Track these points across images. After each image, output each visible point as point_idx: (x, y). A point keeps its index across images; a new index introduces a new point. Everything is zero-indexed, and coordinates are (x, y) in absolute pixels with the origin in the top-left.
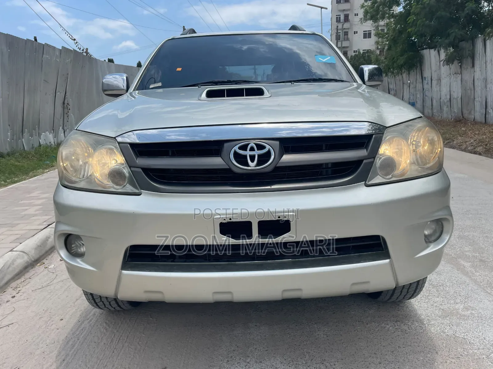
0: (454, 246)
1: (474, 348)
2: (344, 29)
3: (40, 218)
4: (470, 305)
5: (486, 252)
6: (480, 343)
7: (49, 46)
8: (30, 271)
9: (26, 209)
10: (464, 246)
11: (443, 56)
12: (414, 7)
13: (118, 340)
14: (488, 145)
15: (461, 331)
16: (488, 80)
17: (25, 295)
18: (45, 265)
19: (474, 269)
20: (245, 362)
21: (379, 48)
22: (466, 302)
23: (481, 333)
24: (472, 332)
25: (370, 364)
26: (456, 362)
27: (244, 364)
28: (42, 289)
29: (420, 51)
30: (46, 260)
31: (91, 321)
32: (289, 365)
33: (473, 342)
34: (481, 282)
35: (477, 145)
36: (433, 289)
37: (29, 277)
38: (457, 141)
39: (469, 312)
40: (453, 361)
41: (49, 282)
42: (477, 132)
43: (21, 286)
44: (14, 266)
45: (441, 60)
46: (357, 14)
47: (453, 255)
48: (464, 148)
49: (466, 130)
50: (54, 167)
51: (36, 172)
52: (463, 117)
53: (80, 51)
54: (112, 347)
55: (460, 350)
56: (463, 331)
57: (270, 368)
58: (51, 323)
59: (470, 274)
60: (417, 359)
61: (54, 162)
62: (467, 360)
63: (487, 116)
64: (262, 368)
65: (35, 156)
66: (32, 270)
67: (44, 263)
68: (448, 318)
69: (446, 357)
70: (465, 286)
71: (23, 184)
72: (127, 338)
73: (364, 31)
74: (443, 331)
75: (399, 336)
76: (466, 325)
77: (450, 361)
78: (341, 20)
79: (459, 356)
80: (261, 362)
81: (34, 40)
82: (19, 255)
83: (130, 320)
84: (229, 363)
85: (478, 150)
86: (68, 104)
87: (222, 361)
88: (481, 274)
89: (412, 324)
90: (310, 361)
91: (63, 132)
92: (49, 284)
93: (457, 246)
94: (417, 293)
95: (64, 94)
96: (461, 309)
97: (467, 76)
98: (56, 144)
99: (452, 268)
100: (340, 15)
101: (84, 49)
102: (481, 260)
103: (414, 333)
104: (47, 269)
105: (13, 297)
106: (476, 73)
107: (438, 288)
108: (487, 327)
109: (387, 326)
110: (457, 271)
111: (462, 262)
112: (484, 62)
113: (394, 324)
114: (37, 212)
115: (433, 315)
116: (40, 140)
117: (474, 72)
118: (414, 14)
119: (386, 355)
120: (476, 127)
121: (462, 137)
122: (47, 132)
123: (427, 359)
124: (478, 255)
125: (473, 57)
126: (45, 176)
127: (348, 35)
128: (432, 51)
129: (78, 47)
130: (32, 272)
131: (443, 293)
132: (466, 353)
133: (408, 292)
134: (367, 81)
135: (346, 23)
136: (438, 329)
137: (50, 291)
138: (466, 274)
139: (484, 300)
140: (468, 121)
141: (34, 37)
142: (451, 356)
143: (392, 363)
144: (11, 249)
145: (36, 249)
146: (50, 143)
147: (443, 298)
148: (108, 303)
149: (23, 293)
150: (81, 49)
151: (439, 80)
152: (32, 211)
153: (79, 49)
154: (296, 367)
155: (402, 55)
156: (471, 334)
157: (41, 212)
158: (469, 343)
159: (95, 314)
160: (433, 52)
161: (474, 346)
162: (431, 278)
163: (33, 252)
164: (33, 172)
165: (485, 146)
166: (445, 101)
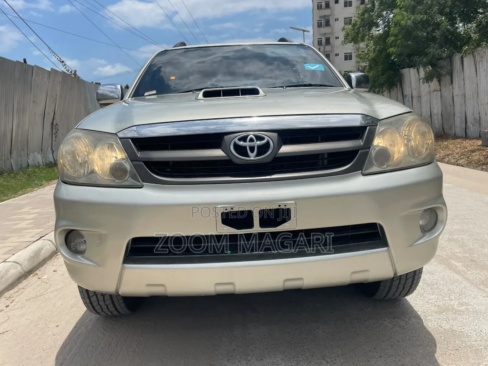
0: (445, 248)
1: (472, 340)
2: (326, 51)
3: (31, 231)
4: (464, 301)
5: (476, 253)
6: (477, 335)
7: (38, 68)
8: (23, 281)
9: (18, 224)
10: (454, 248)
11: (422, 74)
12: (392, 29)
13: (116, 343)
14: (470, 157)
15: (458, 325)
16: (467, 96)
17: (19, 304)
18: (38, 276)
19: (465, 268)
20: (246, 360)
21: (360, 69)
22: (460, 298)
23: (478, 326)
24: (468, 326)
25: (370, 358)
26: (455, 354)
27: (245, 362)
28: (36, 298)
29: (400, 70)
30: (40, 271)
31: (87, 326)
32: (290, 361)
33: (470, 334)
34: (474, 280)
35: (459, 158)
36: (427, 287)
37: (22, 287)
38: (440, 154)
39: (464, 308)
40: (452, 353)
41: (43, 292)
42: (459, 146)
43: (15, 295)
44: (7, 276)
45: (420, 78)
46: (338, 37)
47: (444, 256)
48: (447, 161)
49: (447, 144)
50: (43, 185)
51: (25, 191)
52: (444, 132)
53: (68, 73)
54: (110, 350)
55: (458, 342)
56: (460, 325)
57: (271, 365)
58: (47, 330)
59: (462, 273)
60: (417, 352)
61: (43, 181)
62: (466, 351)
63: (467, 131)
64: (264, 365)
65: (23, 176)
66: (25, 280)
67: (37, 274)
68: (444, 313)
69: (445, 349)
70: (458, 284)
71: (13, 201)
72: (125, 342)
73: (345, 54)
74: (440, 325)
75: (397, 332)
76: (462, 319)
77: (449, 352)
78: (323, 43)
79: (458, 348)
80: (262, 360)
81: (23, 62)
82: (12, 265)
83: (127, 325)
84: (230, 361)
85: (460, 163)
86: (56, 124)
87: (222, 360)
88: (473, 273)
89: (409, 320)
90: (310, 357)
91: (51, 152)
92: (44, 293)
93: (447, 248)
94: (413, 288)
95: (53, 115)
96: (456, 305)
97: (446, 92)
98: (45, 165)
99: (444, 268)
100: (322, 38)
101: (72, 71)
102: (472, 260)
103: (412, 328)
104: (40, 279)
105: (7, 306)
106: (455, 89)
107: (432, 286)
108: (483, 320)
109: (385, 322)
110: (449, 271)
111: (453, 262)
112: (462, 78)
113: (391, 320)
114: (29, 226)
115: (429, 311)
116: (29, 161)
117: (453, 88)
118: (392, 35)
119: (386, 349)
120: (457, 141)
121: (445, 150)
122: (35, 153)
123: (426, 352)
124: (468, 255)
125: (451, 74)
126: (35, 193)
127: (329, 57)
128: (412, 69)
129: (66, 69)
130: (25, 283)
131: (437, 291)
132: (464, 345)
133: (404, 288)
134: (355, 87)
135: (327, 46)
136: (436, 323)
137: (44, 300)
138: (458, 272)
139: (478, 296)
140: (449, 136)
141: (23, 59)
142: (450, 348)
143: (392, 357)
144: (4, 260)
145: (29, 260)
146: (38, 163)
147: (437, 295)
148: (105, 307)
149: (17, 302)
150: (70, 72)
151: (420, 97)
152: (23, 225)
153: (67, 71)
154: (297, 363)
155: (382, 74)
156: (468, 328)
157: (32, 225)
158: (466, 335)
159: (91, 320)
160: (413, 71)
161: (472, 338)
162: (424, 278)
163: (26, 263)
164: (22, 191)
165: (467, 159)
166: (427, 117)
